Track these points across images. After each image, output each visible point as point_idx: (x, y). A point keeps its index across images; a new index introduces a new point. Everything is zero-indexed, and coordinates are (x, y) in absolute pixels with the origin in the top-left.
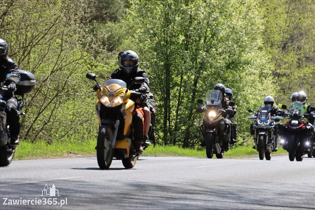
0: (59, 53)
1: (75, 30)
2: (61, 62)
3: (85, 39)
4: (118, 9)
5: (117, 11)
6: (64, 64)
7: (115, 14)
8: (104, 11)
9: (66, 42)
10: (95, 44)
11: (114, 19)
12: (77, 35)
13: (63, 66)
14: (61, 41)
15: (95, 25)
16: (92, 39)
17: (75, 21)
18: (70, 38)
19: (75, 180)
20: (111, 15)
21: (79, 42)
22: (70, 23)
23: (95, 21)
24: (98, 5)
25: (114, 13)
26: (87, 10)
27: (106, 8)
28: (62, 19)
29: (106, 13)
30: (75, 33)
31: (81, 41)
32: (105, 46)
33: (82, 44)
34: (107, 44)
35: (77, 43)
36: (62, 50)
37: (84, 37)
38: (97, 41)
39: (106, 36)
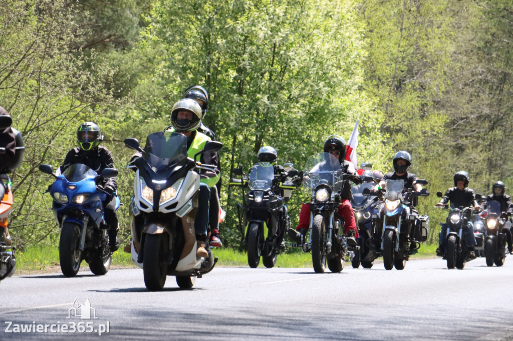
0: (35, 103)
1: (60, 65)
2: (38, 118)
3: (77, 78)
4: (129, 29)
5: (128, 32)
6: (42, 120)
7: (125, 38)
8: (106, 34)
9: (47, 83)
10: (93, 86)
11: (122, 45)
12: (64, 72)
13: (41, 123)
14: (36, 82)
15: (94, 56)
16: (89, 78)
17: (60, 49)
18: (52, 77)
20: (117, 38)
21: (68, 83)
22: (52, 54)
23: (93, 49)
24: (97, 23)
25: (122, 36)
26: (79, 32)
27: (109, 28)
28: (38, 47)
29: (110, 36)
30: (61, 70)
31: (70, 81)
32: (109, 89)
33: (71, 87)
34: (113, 87)
35: (63, 85)
36: (39, 98)
37: (74, 75)
38: (96, 81)
39: (112, 73)
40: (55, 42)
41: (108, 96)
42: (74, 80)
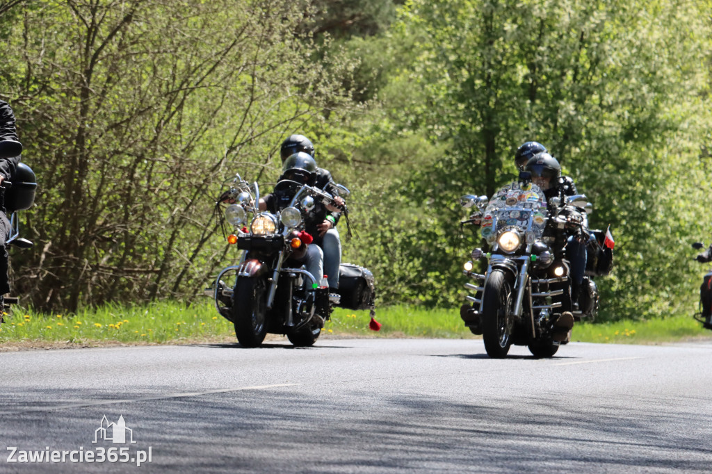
0: (246, 107)
1: (282, 55)
2: (251, 126)
3: (305, 73)
4: (380, 7)
5: (377, 11)
6: (257, 130)
7: (373, 19)
8: (348, 12)
9: (263, 80)
10: (325, 84)
11: (368, 28)
12: (287, 65)
13: (255, 135)
14: (250, 78)
15: (328, 43)
16: (320, 74)
17: (283, 33)
18: (271, 72)
19: (283, 390)
20: (363, 20)
21: (292, 80)
22: (272, 39)
23: (326, 34)
25: (370, 17)
26: (310, 9)
27: (353, 5)
28: (254, 29)
29: (353, 17)
30: (283, 61)
31: (295, 78)
32: (348, 89)
33: (297, 85)
34: (354, 86)
35: (286, 82)
36: (252, 100)
37: (301, 69)
38: (330, 78)
39: (352, 67)
40: (278, 25)
41: (345, 99)
42: (301, 76)
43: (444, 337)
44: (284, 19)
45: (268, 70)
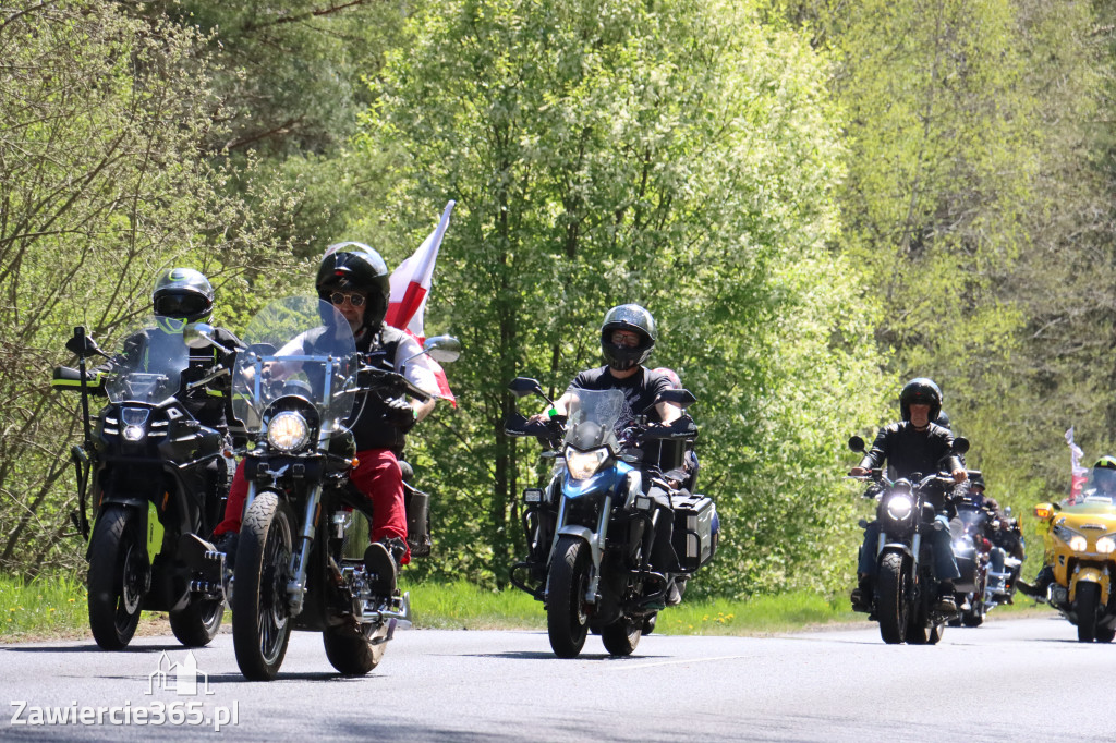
0: (123, 265)
1: (181, 184)
2: (130, 297)
3: (216, 212)
4: (332, 107)
5: (329, 113)
6: (140, 303)
7: (322, 127)
8: (282, 116)
9: (149, 223)
10: (249, 230)
11: (316, 142)
12: (188, 200)
13: (135, 310)
14: (128, 220)
15: (253, 165)
16: (241, 213)
17: (181, 149)
18: (161, 210)
20: (306, 127)
21: (196, 223)
22: (164, 159)
23: (251, 151)
24: (262, 94)
25: (317, 123)
26: (223, 112)
27: (290, 104)
28: (134, 143)
29: (289, 123)
30: (181, 194)
31: (200, 220)
32: (285, 238)
33: (201, 232)
34: (294, 234)
35: (186, 227)
36: (132, 254)
37: (210, 205)
38: (257, 219)
39: (292, 203)
40: (171, 133)
41: (281, 253)
42: (211, 217)
43: (437, 626)
44: (184, 127)
45: (157, 208)
